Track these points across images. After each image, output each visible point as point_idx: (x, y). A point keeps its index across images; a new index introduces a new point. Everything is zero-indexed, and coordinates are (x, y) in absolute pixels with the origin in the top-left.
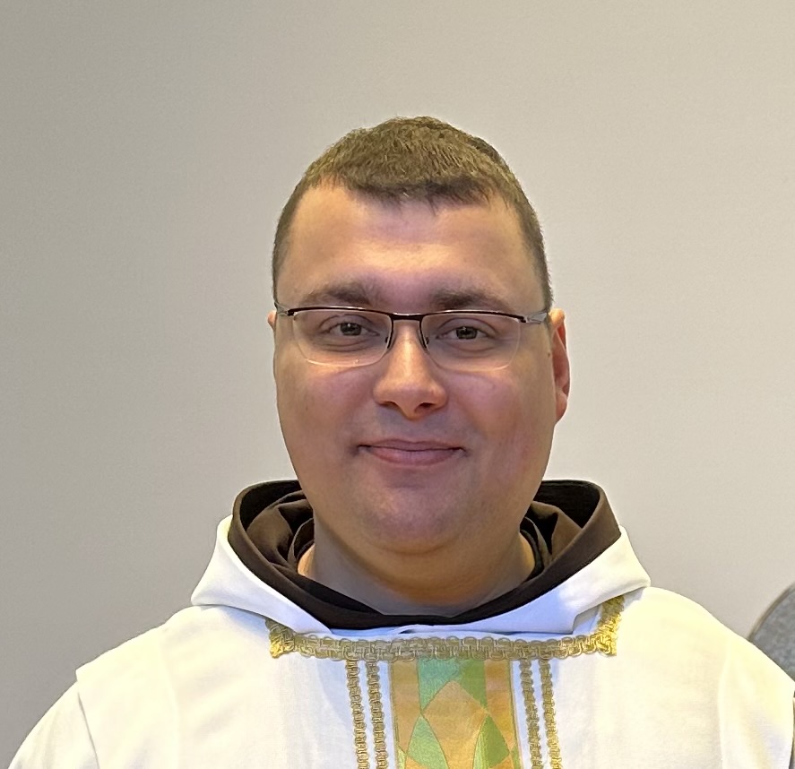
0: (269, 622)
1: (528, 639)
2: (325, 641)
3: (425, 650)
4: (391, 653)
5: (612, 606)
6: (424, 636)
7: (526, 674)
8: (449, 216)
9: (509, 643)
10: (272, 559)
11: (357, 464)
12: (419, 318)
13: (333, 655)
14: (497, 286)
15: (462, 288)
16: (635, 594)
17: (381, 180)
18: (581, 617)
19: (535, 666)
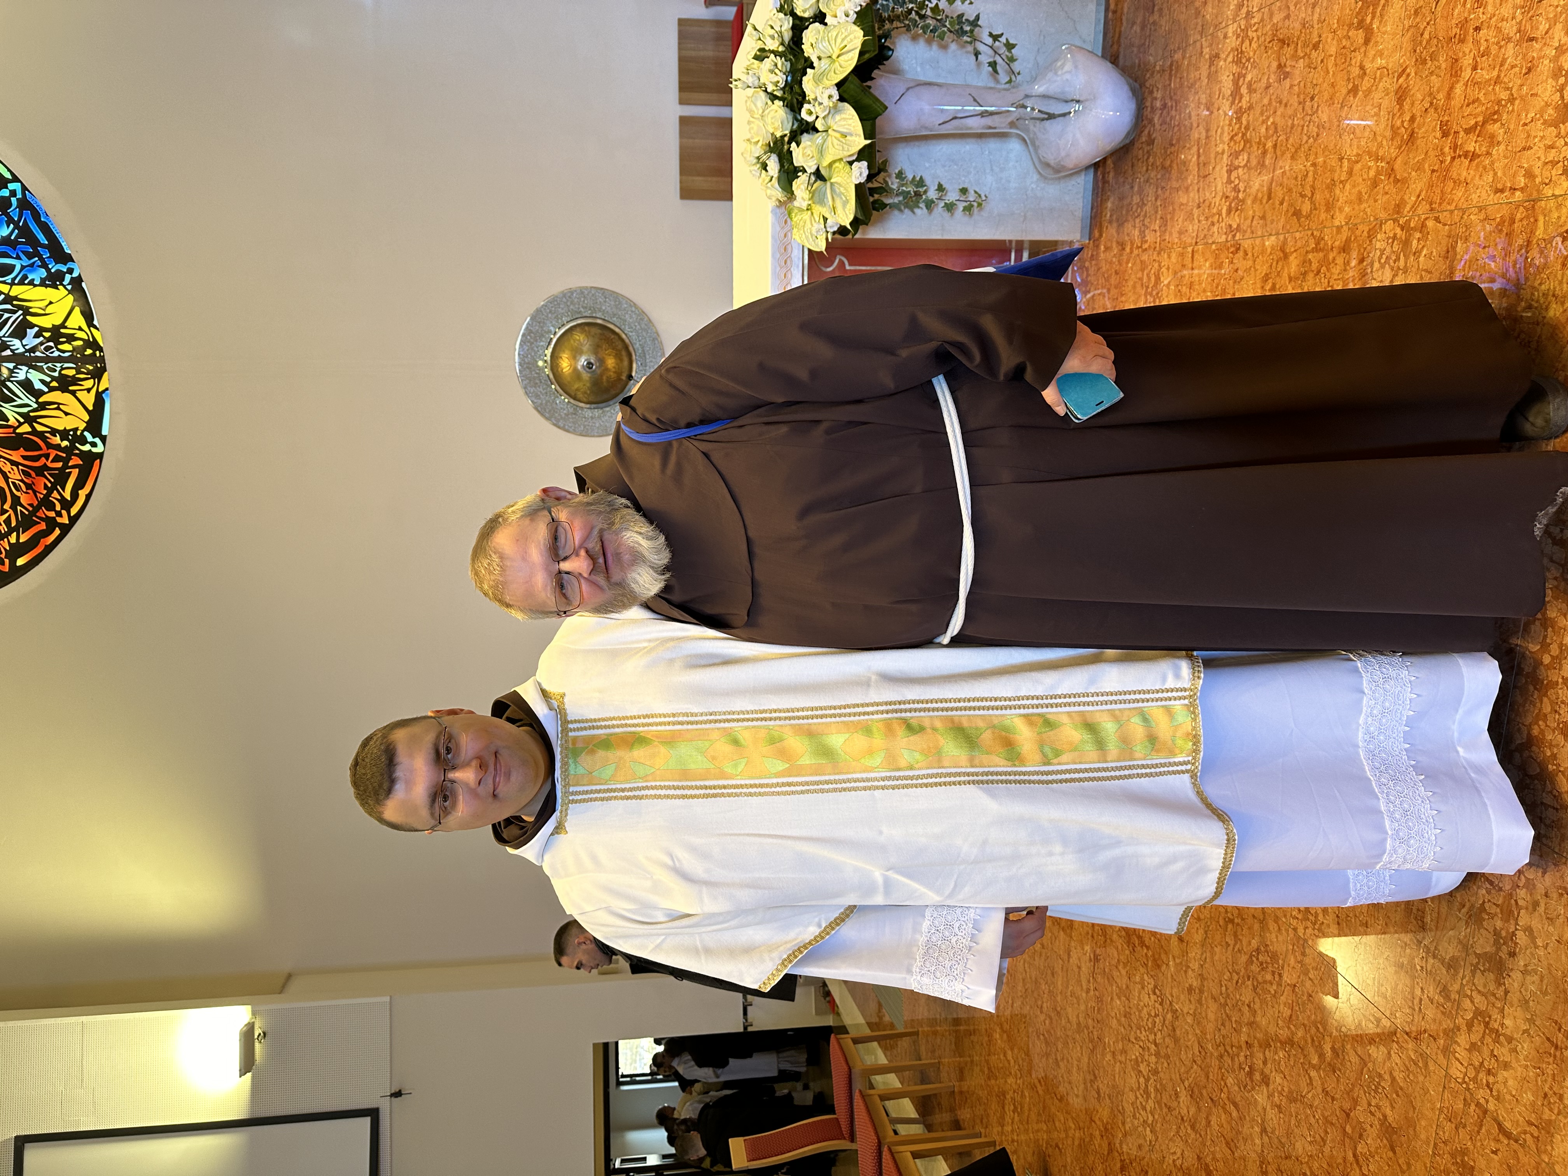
0: (552, 834)
1: (560, 729)
2: (561, 813)
3: (565, 771)
4: (566, 785)
5: (544, 694)
6: (560, 772)
7: (574, 730)
8: (402, 757)
9: (562, 737)
10: (526, 833)
11: (501, 796)
12: (445, 770)
13: (566, 810)
14: (429, 738)
15: (432, 752)
16: (539, 684)
17: (386, 786)
18: (551, 708)
19: (571, 726)
